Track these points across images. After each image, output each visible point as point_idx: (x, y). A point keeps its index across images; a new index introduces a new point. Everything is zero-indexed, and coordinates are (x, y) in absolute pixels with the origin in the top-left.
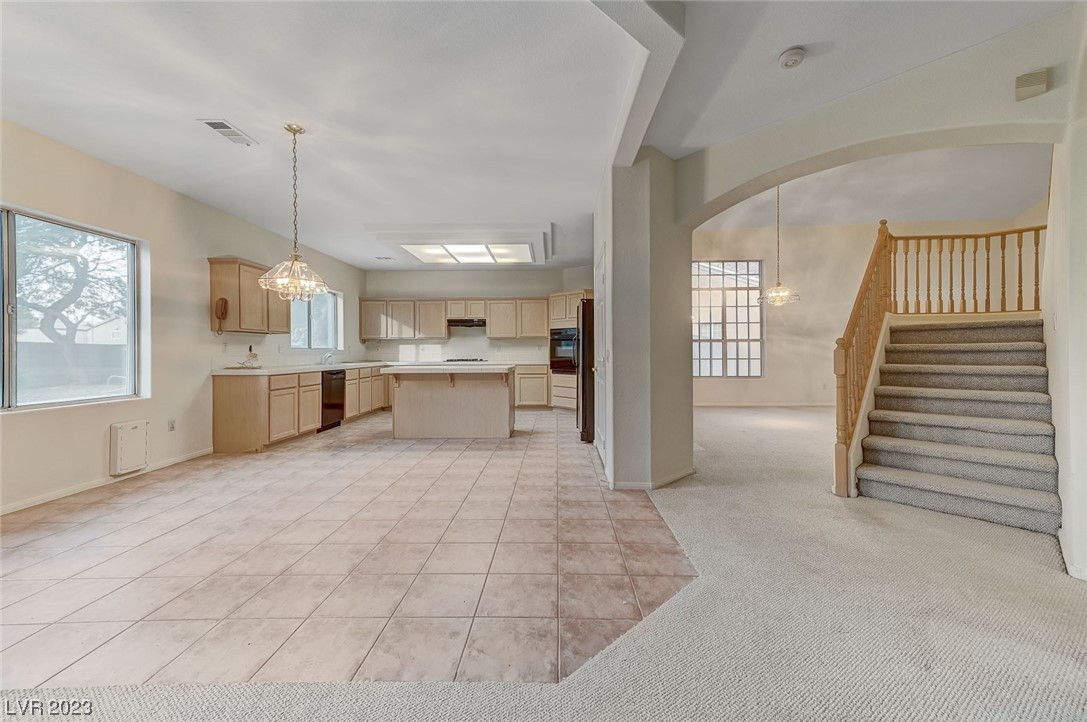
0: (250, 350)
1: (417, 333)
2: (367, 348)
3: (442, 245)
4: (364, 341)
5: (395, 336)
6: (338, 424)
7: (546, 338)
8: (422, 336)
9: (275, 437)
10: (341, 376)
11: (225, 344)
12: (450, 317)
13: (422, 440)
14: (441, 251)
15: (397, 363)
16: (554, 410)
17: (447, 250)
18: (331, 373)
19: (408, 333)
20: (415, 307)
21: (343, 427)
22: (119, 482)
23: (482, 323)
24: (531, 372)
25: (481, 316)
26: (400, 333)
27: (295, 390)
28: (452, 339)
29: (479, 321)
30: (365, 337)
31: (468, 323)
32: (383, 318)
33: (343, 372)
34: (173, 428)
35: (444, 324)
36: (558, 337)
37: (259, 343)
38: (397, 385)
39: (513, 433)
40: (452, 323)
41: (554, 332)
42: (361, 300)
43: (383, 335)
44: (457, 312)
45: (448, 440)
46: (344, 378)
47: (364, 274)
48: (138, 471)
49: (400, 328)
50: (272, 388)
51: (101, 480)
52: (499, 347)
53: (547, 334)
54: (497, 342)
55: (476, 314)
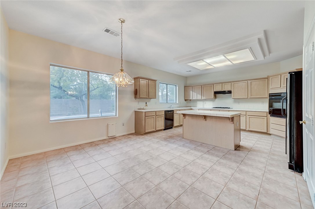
0: (146, 103)
1: (202, 97)
2: (187, 102)
3: (202, 60)
4: (186, 100)
5: (195, 98)
6: (172, 128)
7: (267, 98)
8: (204, 98)
9: (147, 131)
10: (171, 112)
11: (138, 102)
12: (215, 90)
13: (192, 141)
14: (203, 63)
15: (196, 108)
16: (272, 136)
17: (206, 62)
18: (168, 111)
19: (199, 97)
20: (203, 87)
21: (173, 129)
22: (109, 139)
23: (230, 92)
24: (257, 115)
25: (229, 89)
26: (197, 97)
27: (155, 117)
28: (217, 99)
29: (228, 91)
30: (186, 99)
31: (224, 92)
32: (191, 92)
33: (173, 111)
34: (123, 125)
35: (213, 93)
36: (274, 98)
37: (149, 101)
38: (184, 118)
39: (238, 147)
40: (216, 93)
41: (271, 95)
42: (185, 87)
43: (191, 98)
44: (218, 89)
45: (202, 144)
46: (173, 113)
47: (186, 78)
48: (114, 136)
49: (197, 95)
50: (146, 116)
51: (105, 137)
52: (239, 102)
53: (267, 96)
54: (237, 100)
55: (227, 88)
